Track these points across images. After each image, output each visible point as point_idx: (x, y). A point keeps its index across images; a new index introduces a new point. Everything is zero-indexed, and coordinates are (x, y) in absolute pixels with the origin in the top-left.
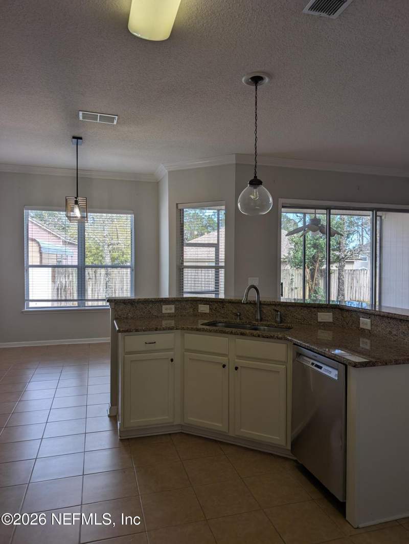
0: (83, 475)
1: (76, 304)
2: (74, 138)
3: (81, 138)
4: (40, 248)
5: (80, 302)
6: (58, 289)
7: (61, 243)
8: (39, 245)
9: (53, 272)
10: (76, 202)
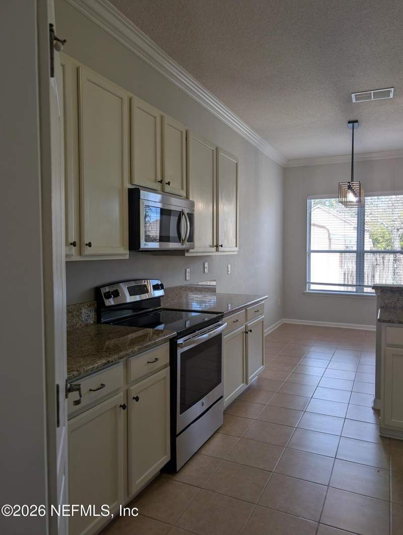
0: (335, 458)
1: (354, 289)
2: (349, 122)
3: (357, 121)
4: (329, 234)
5: (359, 287)
6: (345, 274)
7: (352, 229)
8: (328, 232)
9: (341, 257)
10: (350, 188)
